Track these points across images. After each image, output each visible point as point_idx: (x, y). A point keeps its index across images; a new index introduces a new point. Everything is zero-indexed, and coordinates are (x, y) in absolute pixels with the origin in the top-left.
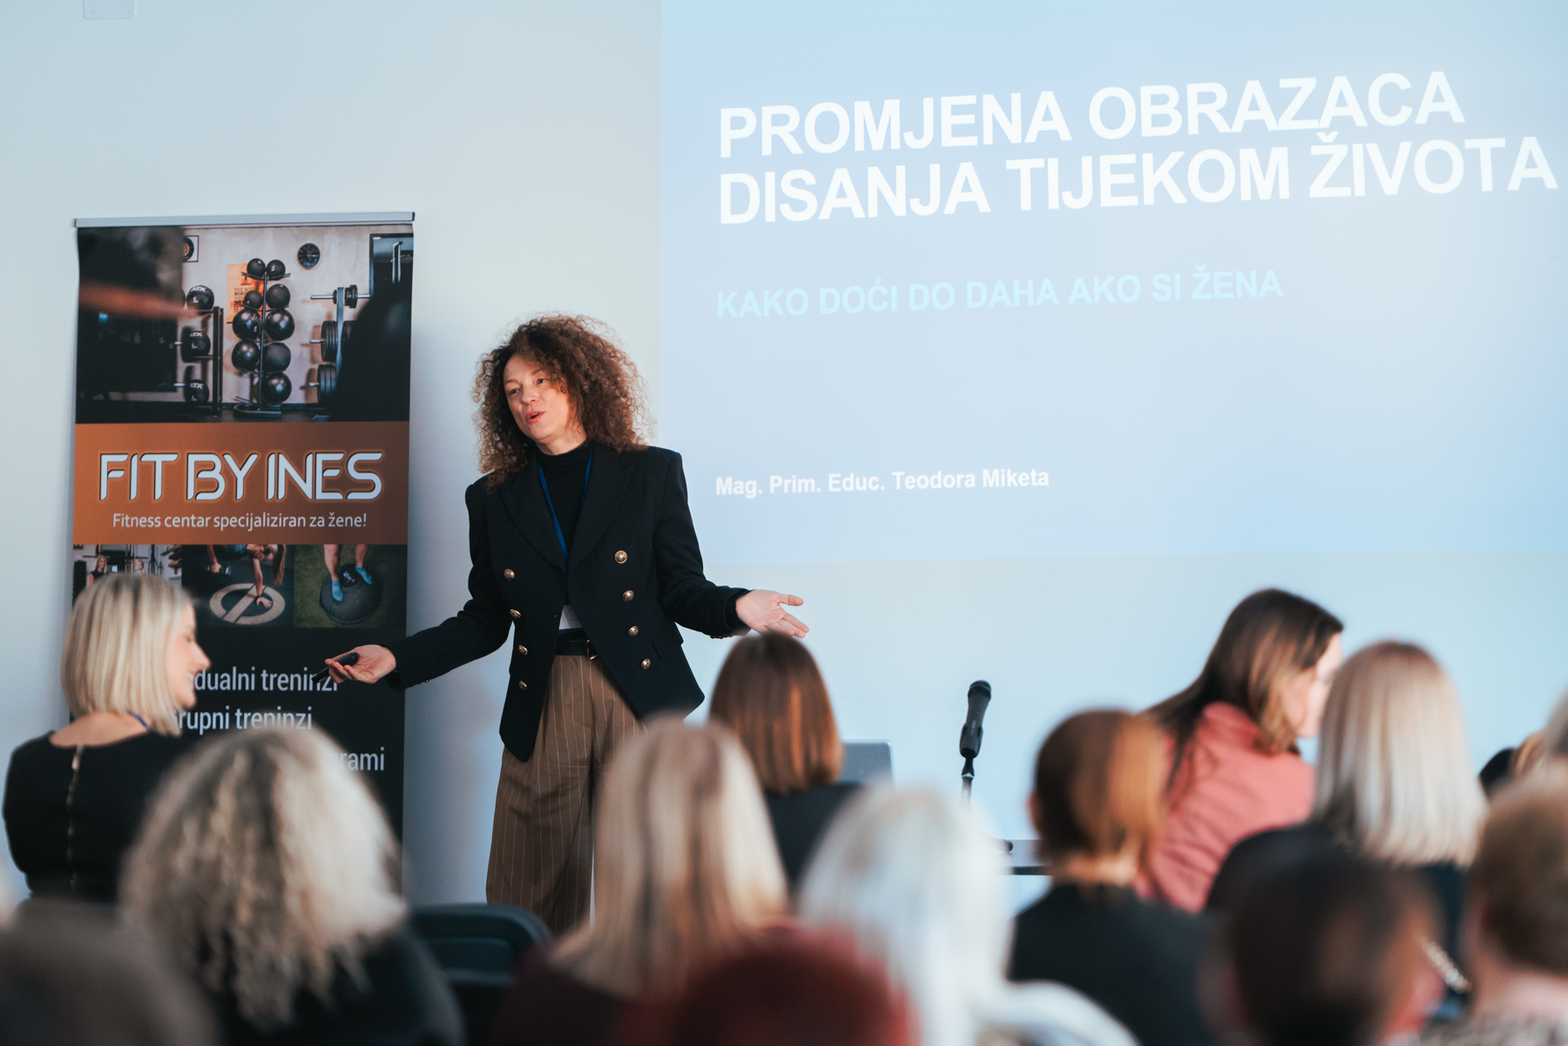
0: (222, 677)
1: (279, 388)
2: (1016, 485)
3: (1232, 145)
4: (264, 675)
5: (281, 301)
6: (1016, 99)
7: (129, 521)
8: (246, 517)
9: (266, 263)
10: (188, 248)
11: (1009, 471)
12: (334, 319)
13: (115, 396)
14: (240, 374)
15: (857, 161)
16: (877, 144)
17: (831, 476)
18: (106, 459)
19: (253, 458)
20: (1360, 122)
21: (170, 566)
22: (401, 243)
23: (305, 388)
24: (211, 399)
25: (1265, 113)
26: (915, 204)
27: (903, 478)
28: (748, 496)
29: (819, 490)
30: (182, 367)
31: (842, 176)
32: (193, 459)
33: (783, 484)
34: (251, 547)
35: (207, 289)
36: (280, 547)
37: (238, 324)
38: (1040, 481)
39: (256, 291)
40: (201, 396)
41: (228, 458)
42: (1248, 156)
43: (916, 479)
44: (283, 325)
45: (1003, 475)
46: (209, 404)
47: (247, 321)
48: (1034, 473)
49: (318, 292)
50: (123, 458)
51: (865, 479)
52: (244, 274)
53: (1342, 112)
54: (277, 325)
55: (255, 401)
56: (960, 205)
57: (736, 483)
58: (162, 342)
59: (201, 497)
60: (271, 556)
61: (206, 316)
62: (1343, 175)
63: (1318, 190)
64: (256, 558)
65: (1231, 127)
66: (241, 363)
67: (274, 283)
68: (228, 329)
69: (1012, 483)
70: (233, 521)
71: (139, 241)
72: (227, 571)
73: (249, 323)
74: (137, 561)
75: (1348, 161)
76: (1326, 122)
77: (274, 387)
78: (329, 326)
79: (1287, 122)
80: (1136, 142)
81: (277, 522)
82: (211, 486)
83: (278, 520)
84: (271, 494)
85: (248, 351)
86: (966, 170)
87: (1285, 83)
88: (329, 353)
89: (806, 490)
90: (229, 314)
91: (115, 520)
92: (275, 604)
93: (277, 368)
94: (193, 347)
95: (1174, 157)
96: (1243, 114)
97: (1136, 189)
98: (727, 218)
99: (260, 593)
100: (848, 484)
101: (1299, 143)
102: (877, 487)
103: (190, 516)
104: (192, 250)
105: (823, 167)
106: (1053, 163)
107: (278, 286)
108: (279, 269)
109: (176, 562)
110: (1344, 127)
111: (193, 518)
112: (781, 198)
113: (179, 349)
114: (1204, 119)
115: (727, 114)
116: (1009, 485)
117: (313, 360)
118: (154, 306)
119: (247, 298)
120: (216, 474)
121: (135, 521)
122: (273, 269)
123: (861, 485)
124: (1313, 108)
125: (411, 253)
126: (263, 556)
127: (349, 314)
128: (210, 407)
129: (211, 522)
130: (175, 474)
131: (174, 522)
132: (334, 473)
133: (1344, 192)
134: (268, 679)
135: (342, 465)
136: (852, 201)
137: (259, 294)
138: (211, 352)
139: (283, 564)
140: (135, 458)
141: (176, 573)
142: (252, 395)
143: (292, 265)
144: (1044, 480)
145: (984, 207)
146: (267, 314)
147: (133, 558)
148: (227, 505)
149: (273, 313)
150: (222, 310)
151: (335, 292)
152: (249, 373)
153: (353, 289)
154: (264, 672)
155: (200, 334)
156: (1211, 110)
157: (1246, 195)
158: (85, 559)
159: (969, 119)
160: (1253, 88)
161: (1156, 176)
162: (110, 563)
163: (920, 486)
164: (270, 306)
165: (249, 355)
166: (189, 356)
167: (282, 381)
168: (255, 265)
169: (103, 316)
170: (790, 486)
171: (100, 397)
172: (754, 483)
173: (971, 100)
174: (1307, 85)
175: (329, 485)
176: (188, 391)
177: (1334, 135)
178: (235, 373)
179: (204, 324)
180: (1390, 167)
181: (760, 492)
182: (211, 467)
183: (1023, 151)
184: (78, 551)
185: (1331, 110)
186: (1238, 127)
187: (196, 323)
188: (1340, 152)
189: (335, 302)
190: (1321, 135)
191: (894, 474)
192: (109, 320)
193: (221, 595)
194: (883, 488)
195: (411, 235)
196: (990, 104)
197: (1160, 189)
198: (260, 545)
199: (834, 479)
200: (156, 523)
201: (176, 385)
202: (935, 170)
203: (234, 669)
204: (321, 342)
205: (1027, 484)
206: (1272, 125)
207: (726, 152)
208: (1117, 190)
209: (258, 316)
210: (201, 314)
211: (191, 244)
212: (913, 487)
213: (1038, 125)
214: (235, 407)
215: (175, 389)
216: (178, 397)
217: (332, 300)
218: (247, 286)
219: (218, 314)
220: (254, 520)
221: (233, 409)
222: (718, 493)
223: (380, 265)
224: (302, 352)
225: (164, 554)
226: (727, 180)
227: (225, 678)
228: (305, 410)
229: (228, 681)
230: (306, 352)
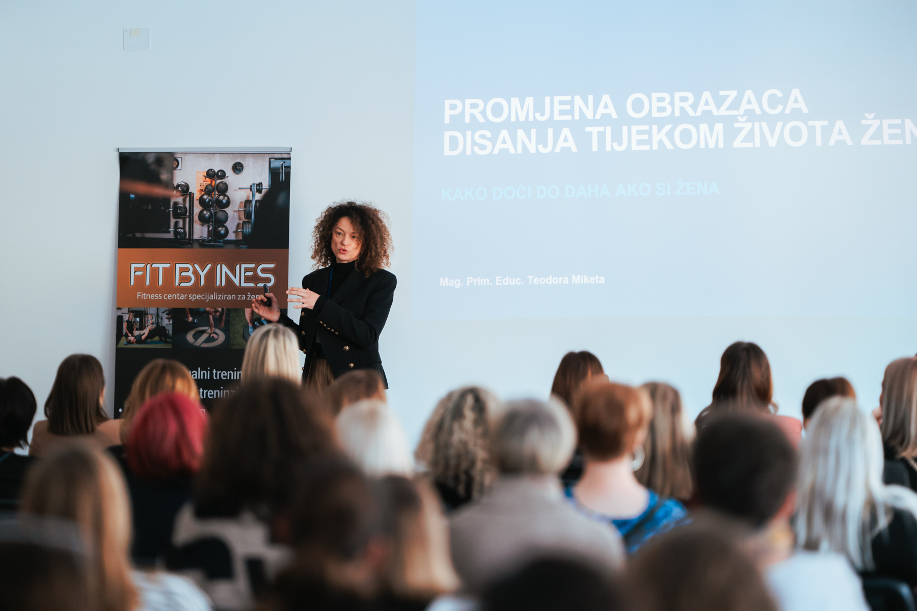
1: (223, 232)
2: (588, 282)
3: (696, 122)
5: (223, 189)
6: (591, 98)
7: (146, 296)
8: (205, 295)
9: (216, 171)
10: (175, 164)
11: (585, 276)
12: (251, 199)
13: (138, 235)
14: (203, 225)
15: (512, 127)
16: (522, 118)
17: (497, 278)
18: (133, 266)
19: (209, 266)
20: (758, 112)
21: (166, 318)
22: (284, 162)
23: (236, 232)
24: (187, 237)
25: (712, 107)
26: (540, 147)
27: (533, 279)
28: (456, 287)
29: (491, 284)
30: (173, 221)
31: (504, 133)
32: (178, 266)
33: (473, 281)
34: (208, 309)
35: (186, 183)
36: (223, 309)
37: (201, 201)
38: (600, 281)
39: (210, 185)
40: (183, 235)
41: (196, 266)
42: (704, 127)
43: (539, 279)
44: (224, 201)
45: (582, 278)
46: (187, 239)
47: (206, 199)
48: (597, 277)
49: (242, 186)
50: (142, 265)
51: (514, 279)
52: (205, 176)
53: (749, 107)
54: (221, 201)
55: (210, 238)
56: (562, 148)
57: (450, 281)
58: (163, 209)
59: (182, 284)
60: (218, 314)
61: (185, 196)
62: (750, 137)
63: (737, 144)
64: (211, 314)
65: (695, 113)
66: (202, 219)
67: (220, 181)
68: (196, 203)
69: (586, 282)
70: (198, 297)
71: (151, 160)
72: (196, 321)
73: (207, 200)
74: (149, 315)
75: (752, 131)
76: (741, 111)
77: (220, 232)
78: (248, 202)
79: (723, 111)
80: (648, 120)
81: (221, 297)
82: (188, 279)
83: (222, 296)
84: (218, 284)
86: (566, 132)
87: (722, 93)
88: (248, 215)
89: (485, 284)
90: (197, 196)
91: (138, 296)
93: (221, 222)
94: (179, 211)
95: (668, 127)
96: (701, 108)
97: (649, 142)
98: (447, 152)
99: (213, 332)
100: (505, 282)
101: (728, 121)
102: (520, 283)
103: (176, 294)
104: (178, 164)
105: (495, 129)
106: (609, 129)
107: (222, 182)
108: (223, 174)
109: (170, 316)
110: (750, 114)
111: (178, 295)
112: (474, 143)
113: (171, 212)
114: (682, 109)
115: (448, 103)
116: (585, 283)
117: (240, 219)
118: (158, 191)
119: (206, 188)
120: (190, 274)
121: (148, 296)
122: (220, 174)
123: (512, 282)
124: (735, 105)
125: (289, 167)
126: (214, 314)
127: (258, 196)
128: (187, 241)
129: (187, 297)
130: (169, 273)
131: (168, 297)
132: (250, 274)
133: (750, 145)
134: (216, 374)
135: (255, 270)
136: (509, 145)
137: (212, 186)
138: (188, 214)
139: (224, 318)
140: (149, 266)
141: (169, 321)
142: (209, 235)
143: (229, 172)
144: (602, 280)
145: (574, 149)
146: (216, 196)
147: (147, 314)
148: (196, 289)
149: (219, 196)
150: (193, 194)
151: (251, 186)
152: (207, 225)
153: (260, 184)
154: (214, 370)
155: (182, 205)
156: (686, 105)
157: (702, 146)
158: (122, 315)
159: (568, 107)
160: (707, 95)
161: (659, 136)
162: (135, 316)
163: (541, 283)
164: (218, 192)
165: (207, 215)
166: (176, 216)
167: (224, 229)
168: (210, 172)
169: (132, 196)
170: (477, 282)
171: (131, 235)
172: (459, 281)
173: (569, 98)
174: (733, 94)
175: (247, 279)
176: (176, 233)
177: (745, 118)
178: (200, 225)
179: (184, 200)
180: (772, 134)
181: (462, 285)
182: (187, 270)
183: (594, 123)
184: (119, 311)
185: (744, 106)
186: (699, 113)
187: (180, 200)
188: (748, 126)
189: (251, 190)
190: (739, 118)
191: (528, 277)
192: (135, 198)
193: (192, 332)
194: (523, 284)
195: (290, 159)
196: (578, 100)
197: (661, 142)
198: (212, 308)
199: (499, 279)
200: (159, 297)
201: (170, 230)
202: (550, 131)
203: (199, 369)
204: (244, 210)
205: (594, 282)
206: (715, 113)
207: (447, 120)
208: (640, 142)
209: (212, 196)
210: (183, 195)
211: (178, 161)
212: (538, 283)
213: (601, 110)
214: (200, 241)
215: (169, 232)
216: (171, 236)
217: (249, 190)
218: (206, 182)
219: (191, 196)
220: (209, 296)
221: (199, 242)
222: (441, 285)
223: (274, 173)
224: (234, 215)
225: (163, 312)
226: (447, 135)
228: (236, 243)
230: (236, 215)
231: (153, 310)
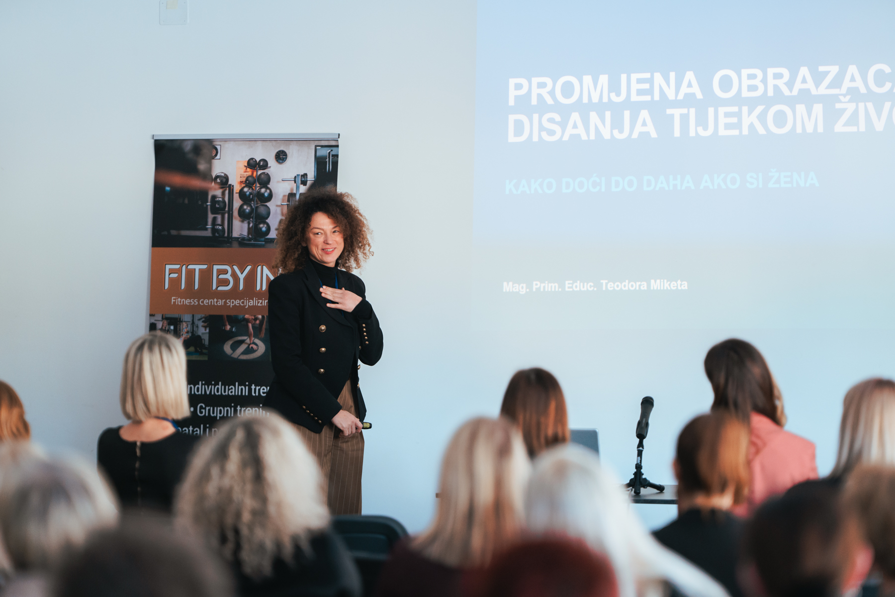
0: (230, 388)
1: (264, 229)
2: (669, 288)
3: (791, 102)
4: (253, 387)
5: (265, 181)
6: (672, 75)
7: (180, 301)
8: (244, 300)
9: (258, 161)
10: (214, 152)
11: (665, 281)
12: (295, 192)
13: (174, 232)
14: (243, 221)
15: (584, 108)
16: (595, 99)
17: (567, 282)
18: (168, 267)
19: (249, 268)
20: (863, 90)
21: (203, 326)
22: (332, 150)
24: (226, 235)
25: (810, 85)
26: (616, 133)
27: (607, 284)
28: (521, 293)
29: (560, 290)
30: (210, 217)
31: (575, 117)
32: (216, 267)
33: (540, 287)
34: (247, 316)
35: (225, 174)
36: (263, 317)
37: (242, 194)
38: (682, 286)
39: (252, 176)
40: (221, 233)
41: (235, 268)
42: (801, 108)
43: (614, 284)
44: (266, 194)
45: (662, 283)
46: (225, 237)
47: (247, 192)
48: (679, 282)
49: (286, 177)
50: (178, 267)
51: (585, 284)
52: (245, 166)
53: (853, 85)
54: (263, 194)
55: (250, 236)
56: (640, 133)
57: (514, 285)
58: (200, 203)
59: (220, 288)
60: (258, 322)
61: (224, 189)
62: (853, 120)
63: (839, 128)
64: (250, 322)
65: (791, 92)
66: (243, 215)
67: (262, 171)
68: (236, 196)
69: (667, 288)
70: (237, 302)
71: (188, 147)
72: (234, 330)
73: (248, 193)
74: (184, 323)
75: (856, 112)
76: (844, 90)
77: (261, 229)
78: (291, 195)
79: (823, 90)
80: (738, 100)
81: (262, 303)
82: (226, 282)
84: (258, 288)
85: (247, 209)
86: (644, 114)
87: (822, 69)
89: (553, 290)
90: (237, 188)
91: (173, 301)
92: (259, 348)
93: (262, 218)
94: (217, 206)
95: (760, 109)
96: (798, 85)
97: (738, 126)
98: (512, 139)
99: (252, 342)
100: (576, 287)
101: (829, 102)
102: (592, 288)
103: (214, 299)
104: (217, 153)
105: (565, 112)
106: (692, 111)
107: (264, 173)
108: (265, 164)
109: (206, 324)
110: (854, 94)
111: (215, 300)
112: (542, 128)
113: (209, 207)
114: (776, 87)
115: (512, 82)
116: (665, 288)
118: (196, 183)
119: (247, 179)
120: (228, 276)
121: (183, 301)
122: (261, 164)
123: (583, 287)
124: (837, 82)
125: (337, 156)
126: (254, 322)
127: (303, 189)
128: (226, 239)
129: (225, 302)
130: (206, 276)
131: (205, 302)
133: (853, 129)
134: (255, 389)
136: (581, 130)
137: (254, 178)
138: (227, 209)
139: (264, 326)
140: (184, 267)
141: (206, 330)
142: (249, 233)
143: (272, 162)
144: (685, 286)
145: (654, 135)
146: (258, 188)
147: (182, 322)
148: (234, 293)
149: (261, 188)
150: (233, 186)
151: (295, 177)
152: (247, 221)
153: (305, 175)
154: (253, 385)
155: (220, 199)
156: (780, 83)
157: (799, 130)
158: (155, 322)
159: (646, 86)
160: (804, 71)
161: (749, 119)
162: (170, 324)
163: (616, 288)
164: (259, 184)
165: (247, 211)
166: (215, 211)
167: (265, 226)
168: (251, 161)
169: (168, 189)
170: (544, 287)
171: (166, 233)
172: (524, 285)
173: (648, 75)
174: (834, 70)
176: (214, 230)
177: (848, 97)
178: (240, 221)
179: (223, 194)
180: (879, 114)
181: (528, 290)
182: (226, 272)
183: (676, 104)
184: (152, 317)
185: (847, 84)
186: (795, 92)
187: (218, 193)
188: (851, 107)
189: (295, 182)
190: (841, 98)
191: (602, 281)
192: (171, 190)
193: (230, 343)
194: (595, 289)
195: (337, 146)
196: (658, 78)
197: (751, 127)
198: (252, 315)
199: (569, 284)
200: (195, 303)
201: (208, 227)
202: (627, 114)
203: (237, 383)
204: (287, 205)
205: (675, 288)
206: (814, 92)
207: (511, 102)
208: (728, 126)
209: (253, 189)
210: (222, 188)
211: (216, 149)
212: (612, 289)
213: (684, 90)
214: (239, 240)
215: (206, 229)
216: (208, 233)
217: (293, 182)
218: (247, 173)
219: (231, 188)
220: (249, 302)
221: (238, 240)
222: (504, 291)
223: (320, 162)
224: (276, 210)
225: (199, 320)
226: (512, 118)
227: (232, 388)
229: (233, 390)
230: (279, 209)
231: (187, 318)
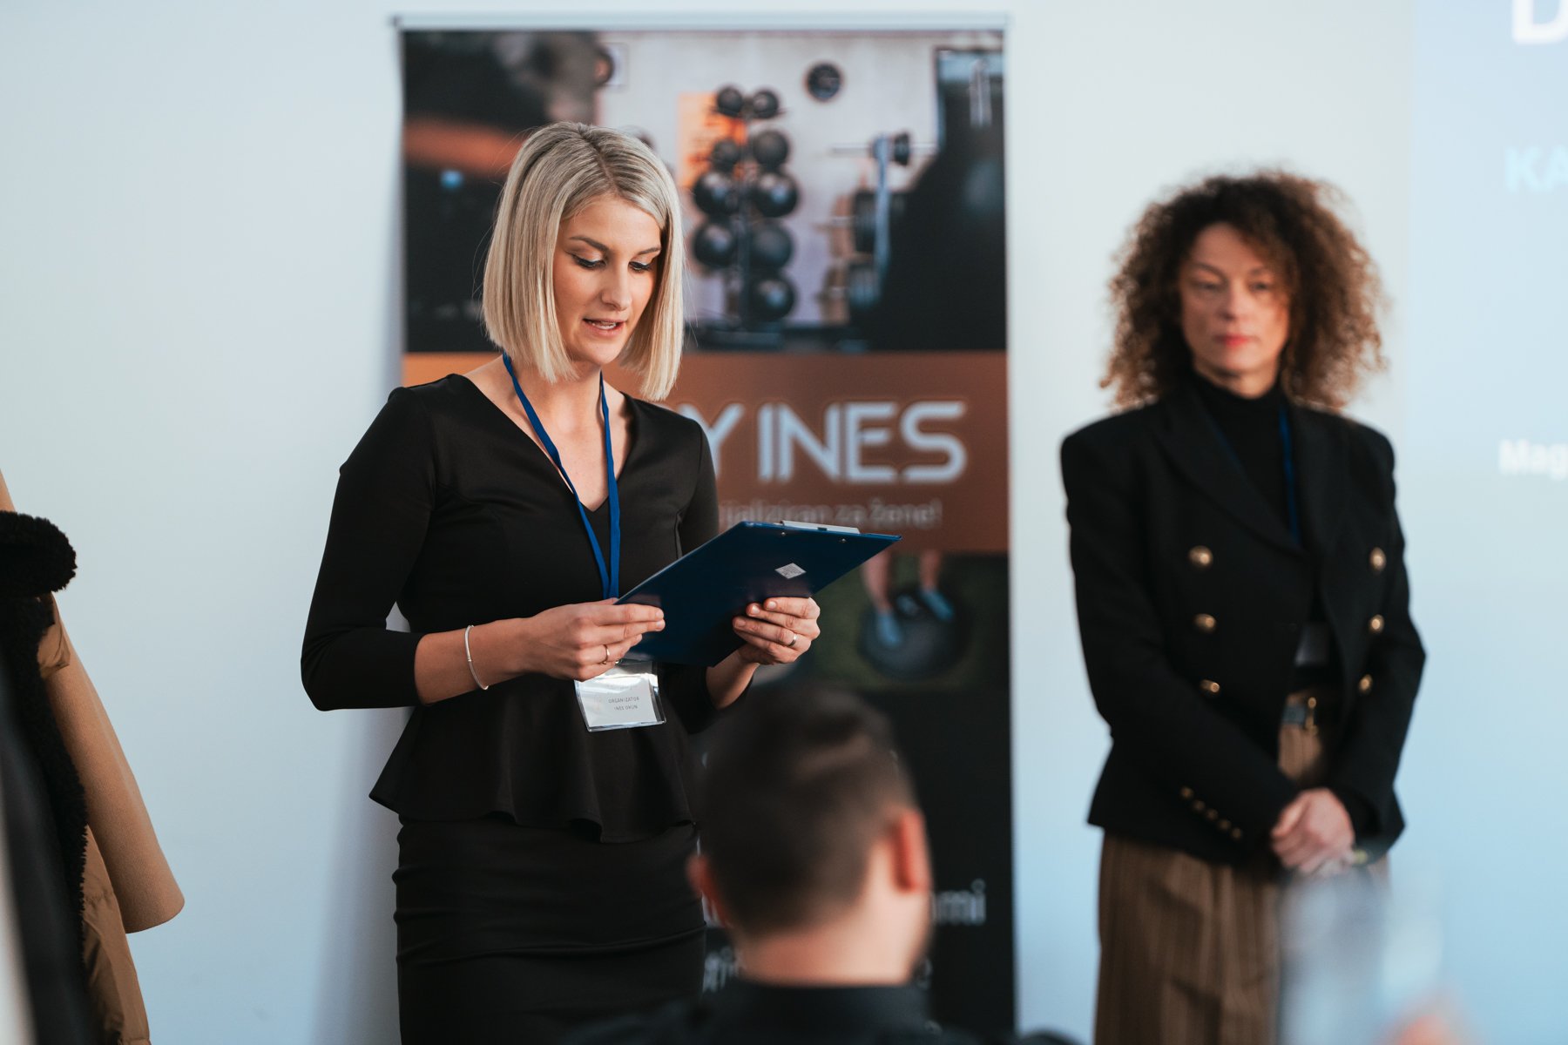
1: (776, 297)
5: (775, 155)
9: (749, 94)
12: (873, 185)
14: (703, 275)
19: (735, 411)
22: (984, 64)
23: (824, 299)
37: (698, 193)
39: (729, 140)
44: (779, 194)
47: (717, 187)
49: (841, 142)
52: (709, 111)
54: (769, 194)
55: (734, 320)
57: (1533, 451)
66: (706, 258)
67: (761, 126)
71: (515, 54)
73: (720, 191)
77: (766, 296)
78: (862, 199)
83: (779, 511)
84: (767, 472)
85: (719, 237)
88: (864, 241)
90: (683, 176)
93: (772, 265)
104: (612, 69)
107: (768, 130)
108: (770, 103)
117: (836, 252)
119: (714, 149)
122: (760, 103)
125: (997, 81)
127: (899, 178)
132: (877, 437)
135: (893, 424)
137: (736, 144)
142: (729, 309)
143: (794, 98)
146: (751, 176)
149: (761, 175)
151: (873, 143)
152: (723, 273)
153: (903, 139)
164: (755, 163)
165: (721, 243)
167: (780, 287)
168: (728, 96)
169: (452, 178)
175: (870, 456)
178: (698, 274)
189: (873, 158)
192: (461, 183)
195: (999, 51)
204: (850, 225)
209: (735, 178)
211: (609, 59)
217: (868, 156)
218: (715, 131)
221: (695, 332)
222: (1504, 468)
223: (952, 99)
224: (815, 240)
228: (826, 335)
230: (823, 241)
